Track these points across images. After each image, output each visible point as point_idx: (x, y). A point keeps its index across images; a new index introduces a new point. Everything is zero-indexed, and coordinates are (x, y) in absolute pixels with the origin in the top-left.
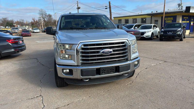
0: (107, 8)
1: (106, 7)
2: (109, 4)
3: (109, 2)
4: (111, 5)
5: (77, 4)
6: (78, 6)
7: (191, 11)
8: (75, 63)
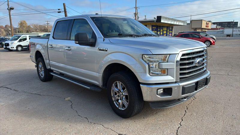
0: (60, 12)
1: (59, 10)
2: (64, 6)
3: (63, 4)
4: (66, 8)
5: (7, 3)
6: (8, 5)
7: (162, 21)
8: (174, 79)
